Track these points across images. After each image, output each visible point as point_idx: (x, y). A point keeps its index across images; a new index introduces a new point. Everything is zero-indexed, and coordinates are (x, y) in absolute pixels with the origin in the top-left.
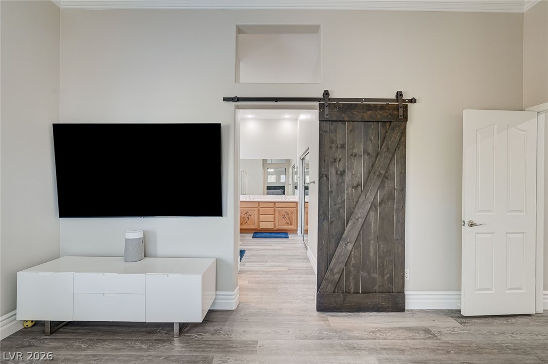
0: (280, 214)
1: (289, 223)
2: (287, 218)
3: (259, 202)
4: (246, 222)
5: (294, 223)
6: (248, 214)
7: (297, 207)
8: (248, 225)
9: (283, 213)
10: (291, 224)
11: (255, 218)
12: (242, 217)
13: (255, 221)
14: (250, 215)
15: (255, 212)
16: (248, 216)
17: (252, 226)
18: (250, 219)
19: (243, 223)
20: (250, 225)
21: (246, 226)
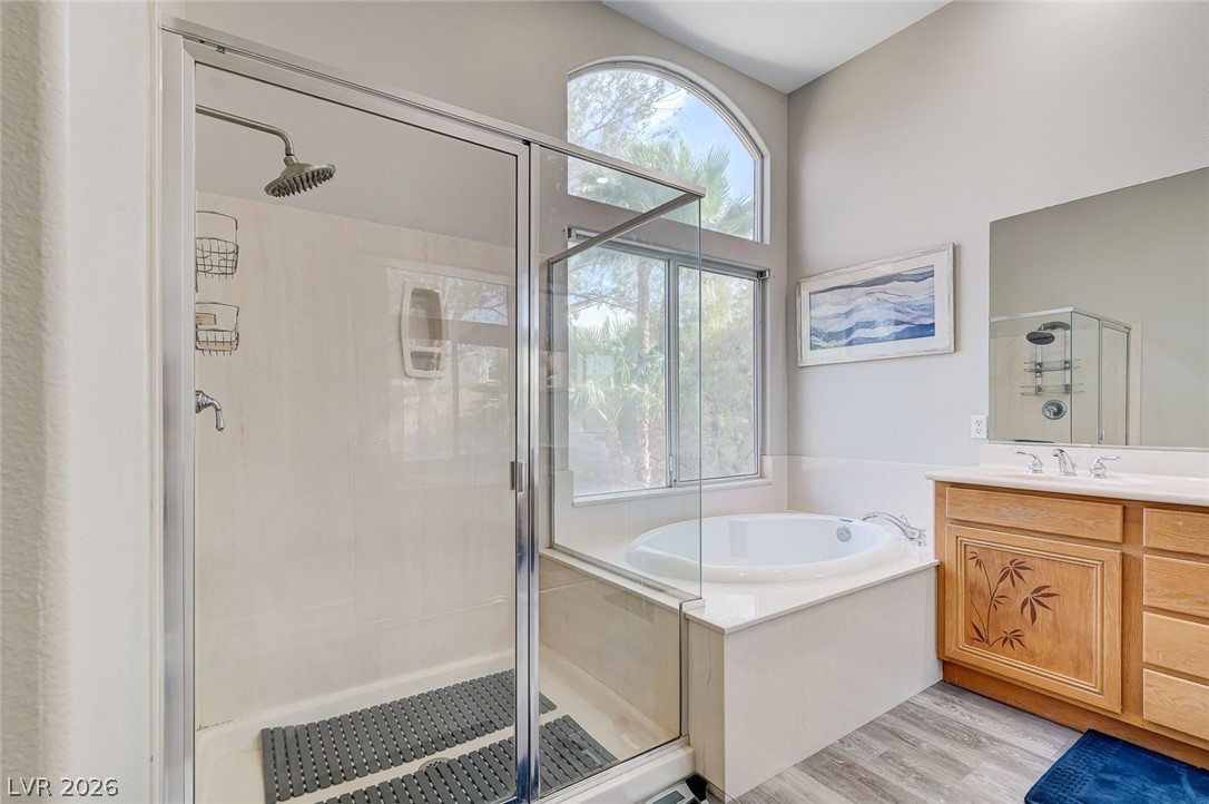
4: (1017, 636)
6: (1032, 581)
11: (1095, 623)
12: (981, 592)
13: (1096, 646)
14: (1042, 594)
15: (1096, 573)
16: (1028, 595)
17: (1070, 679)
18: (1050, 617)
19: (992, 638)
20: (1049, 662)
21: (1014, 662)
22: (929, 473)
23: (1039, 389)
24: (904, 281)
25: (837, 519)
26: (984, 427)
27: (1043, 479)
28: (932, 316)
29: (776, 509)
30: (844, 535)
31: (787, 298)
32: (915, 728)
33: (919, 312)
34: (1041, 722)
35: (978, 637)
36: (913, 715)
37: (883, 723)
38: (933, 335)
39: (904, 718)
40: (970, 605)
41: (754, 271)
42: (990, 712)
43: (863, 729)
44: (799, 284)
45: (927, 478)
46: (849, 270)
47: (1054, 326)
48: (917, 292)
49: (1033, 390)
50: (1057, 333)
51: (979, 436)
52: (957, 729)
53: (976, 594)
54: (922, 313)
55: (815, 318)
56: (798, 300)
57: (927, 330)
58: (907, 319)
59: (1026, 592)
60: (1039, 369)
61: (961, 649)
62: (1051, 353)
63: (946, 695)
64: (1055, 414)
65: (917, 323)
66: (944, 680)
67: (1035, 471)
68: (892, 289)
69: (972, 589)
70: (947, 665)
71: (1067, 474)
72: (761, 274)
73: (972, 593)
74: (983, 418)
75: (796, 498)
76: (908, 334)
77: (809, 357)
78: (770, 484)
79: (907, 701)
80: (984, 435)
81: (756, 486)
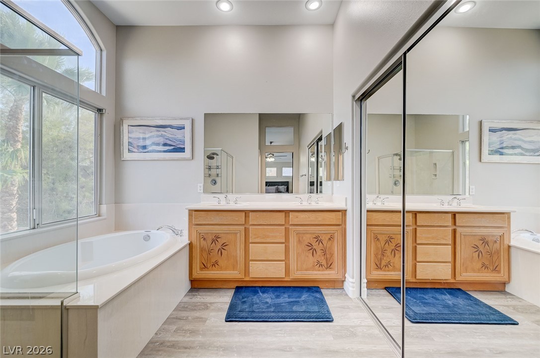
0: (299, 242)
1: (324, 263)
2: (319, 252)
3: (246, 213)
4: (216, 263)
5: (335, 265)
6: (221, 241)
7: (342, 225)
8: (221, 269)
9: (308, 239)
10: (329, 267)
11: (238, 252)
12: (205, 250)
13: (238, 259)
14: (224, 245)
15: (238, 235)
16: (220, 247)
17: (232, 272)
18: (226, 253)
19: (209, 265)
20: (226, 269)
21: (215, 272)
22: (187, 207)
23: (210, 175)
24: (173, 128)
25: (143, 231)
26: (202, 188)
27: (221, 206)
28: (184, 144)
29: (109, 231)
30: (147, 238)
31: (115, 126)
32: (185, 312)
33: (179, 142)
34: (223, 290)
35: (204, 267)
36: (184, 307)
37: (172, 316)
38: (184, 152)
39: (180, 310)
40: (201, 255)
41: (96, 108)
42: (208, 294)
43: (165, 323)
44: (122, 120)
45: (186, 209)
46: (149, 119)
47: (214, 154)
48: (178, 134)
49: (208, 175)
50: (215, 156)
51: (201, 192)
52: (199, 305)
53: (203, 251)
54: (180, 143)
55: (131, 138)
56: (121, 128)
57: (182, 150)
58: (174, 144)
59: (219, 247)
60: (210, 168)
61: (199, 274)
62: (213, 163)
63: (194, 293)
64: (214, 183)
65: (178, 146)
66: (191, 288)
67: (219, 203)
68: (169, 131)
69: (202, 250)
70: (192, 281)
71: (227, 203)
72: (100, 111)
73: (202, 251)
74: (202, 185)
75: (120, 225)
76: (175, 151)
77: (127, 156)
78: (105, 219)
79: (180, 302)
80: (202, 191)
81: (96, 221)
